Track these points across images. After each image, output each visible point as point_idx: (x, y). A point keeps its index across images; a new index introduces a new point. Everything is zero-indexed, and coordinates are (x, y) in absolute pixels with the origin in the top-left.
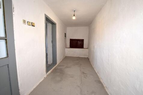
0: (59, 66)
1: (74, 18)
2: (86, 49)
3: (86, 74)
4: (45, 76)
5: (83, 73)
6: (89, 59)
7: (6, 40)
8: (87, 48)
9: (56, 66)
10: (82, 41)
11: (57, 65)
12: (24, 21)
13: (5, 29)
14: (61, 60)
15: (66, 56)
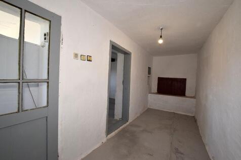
0: (131, 125)
1: (161, 41)
2: (191, 97)
3: (182, 154)
4: (104, 140)
5: (177, 151)
6: (196, 121)
7: (48, 82)
8: (194, 97)
9: (127, 126)
10: (183, 81)
11: (128, 123)
12: (76, 55)
13: (48, 69)
14: (138, 115)
15: (149, 108)
